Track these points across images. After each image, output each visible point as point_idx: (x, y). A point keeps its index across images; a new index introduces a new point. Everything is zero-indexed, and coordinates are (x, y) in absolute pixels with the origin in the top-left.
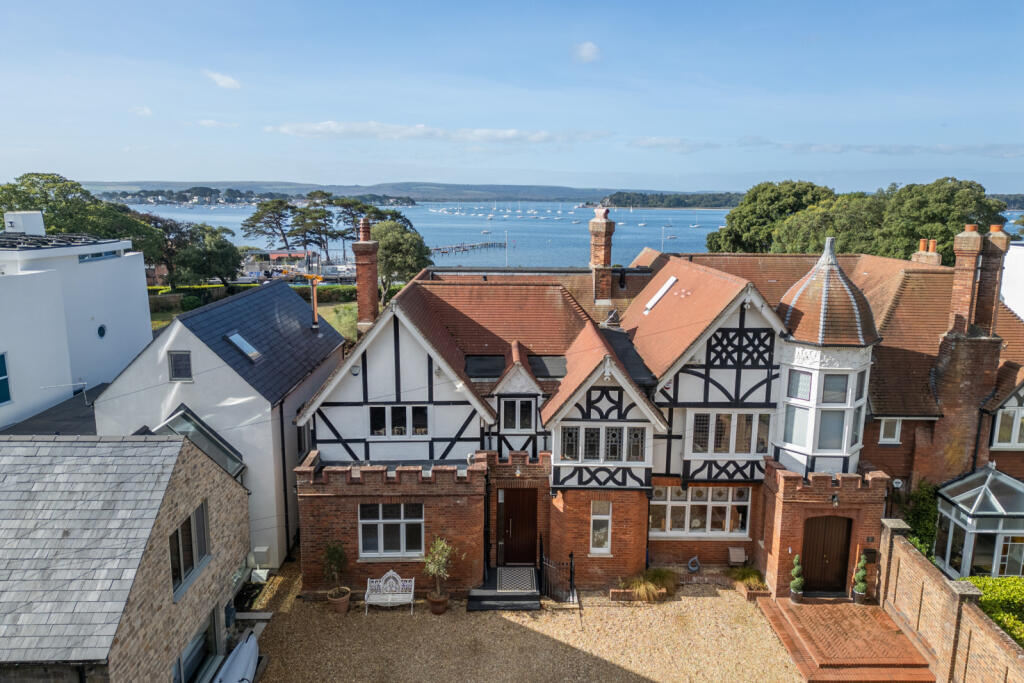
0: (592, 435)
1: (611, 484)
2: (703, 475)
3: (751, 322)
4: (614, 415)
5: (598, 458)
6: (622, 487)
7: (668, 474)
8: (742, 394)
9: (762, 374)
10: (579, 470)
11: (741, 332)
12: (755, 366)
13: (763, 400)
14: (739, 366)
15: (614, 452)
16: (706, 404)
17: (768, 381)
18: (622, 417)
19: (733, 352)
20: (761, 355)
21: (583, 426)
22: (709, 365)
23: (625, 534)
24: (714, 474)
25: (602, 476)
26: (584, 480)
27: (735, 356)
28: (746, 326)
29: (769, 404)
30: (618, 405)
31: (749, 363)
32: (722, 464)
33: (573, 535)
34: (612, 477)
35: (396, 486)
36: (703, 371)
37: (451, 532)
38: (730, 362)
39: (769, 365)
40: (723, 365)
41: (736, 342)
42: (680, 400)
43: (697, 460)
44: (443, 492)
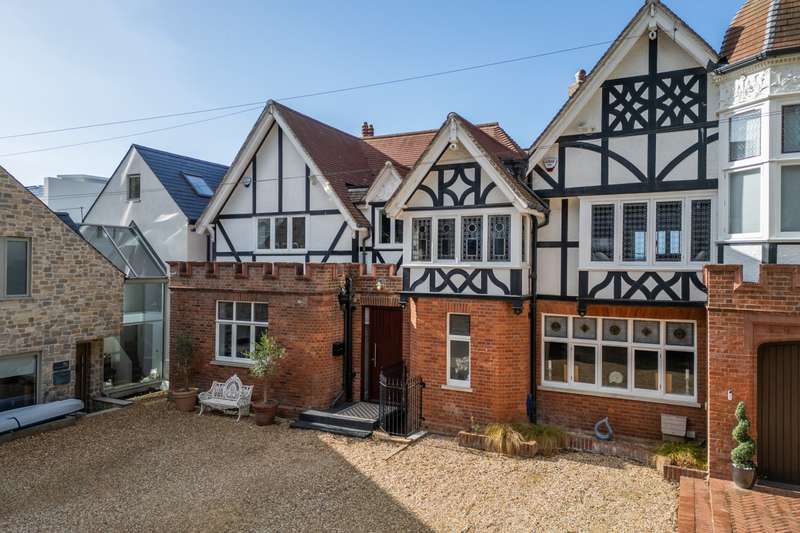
0: (446, 227)
1: (468, 291)
2: (608, 293)
3: (667, 63)
4: (470, 200)
5: (453, 258)
6: (482, 296)
7: (564, 297)
8: (658, 170)
9: (692, 137)
10: (430, 272)
11: (653, 79)
12: (678, 125)
13: (694, 176)
14: (652, 129)
15: (472, 249)
16: (605, 188)
17: (701, 147)
18: (480, 202)
19: (641, 110)
20: (686, 109)
21: (435, 216)
22: (607, 132)
23: (487, 361)
24: (624, 292)
25: (458, 280)
26: (437, 286)
27: (645, 115)
28: (660, 70)
29: (704, 182)
30: (475, 186)
31: (667, 122)
32: (635, 277)
33: (424, 358)
34: (468, 282)
35: (245, 282)
36: (598, 142)
37: (292, 338)
38: (637, 125)
39: (701, 122)
40: (628, 131)
41: (645, 95)
42: (568, 185)
43: (597, 272)
44: (284, 290)
